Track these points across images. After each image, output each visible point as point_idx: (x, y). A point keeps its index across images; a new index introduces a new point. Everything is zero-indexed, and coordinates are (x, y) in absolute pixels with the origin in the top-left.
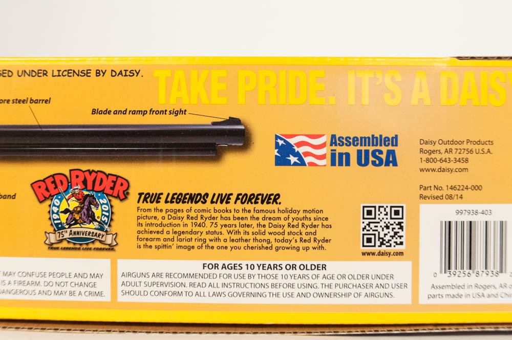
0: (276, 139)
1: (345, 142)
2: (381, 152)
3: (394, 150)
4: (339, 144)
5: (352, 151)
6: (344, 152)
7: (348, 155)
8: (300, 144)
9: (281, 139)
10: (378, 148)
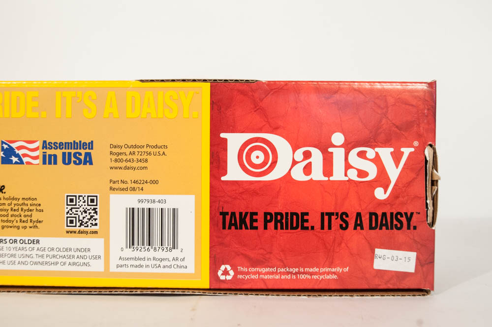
0: (2, 144)
1: (53, 146)
2: (80, 154)
3: (90, 153)
4: (49, 148)
5: (59, 153)
6: (53, 154)
7: (55, 156)
8: (20, 148)
9: (6, 144)
10: (78, 151)
